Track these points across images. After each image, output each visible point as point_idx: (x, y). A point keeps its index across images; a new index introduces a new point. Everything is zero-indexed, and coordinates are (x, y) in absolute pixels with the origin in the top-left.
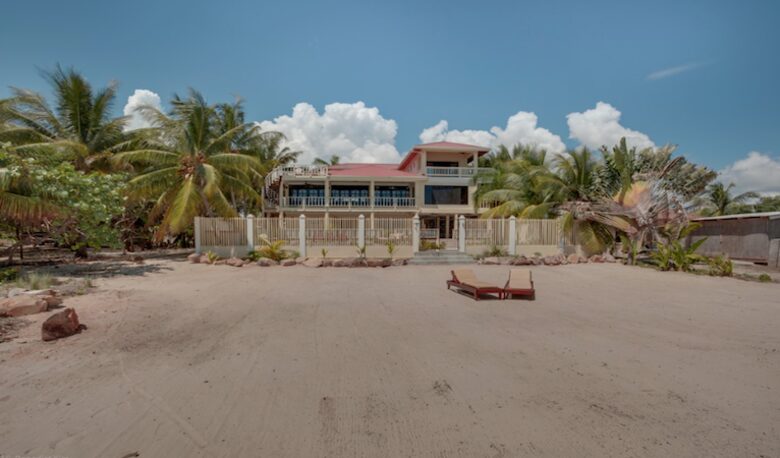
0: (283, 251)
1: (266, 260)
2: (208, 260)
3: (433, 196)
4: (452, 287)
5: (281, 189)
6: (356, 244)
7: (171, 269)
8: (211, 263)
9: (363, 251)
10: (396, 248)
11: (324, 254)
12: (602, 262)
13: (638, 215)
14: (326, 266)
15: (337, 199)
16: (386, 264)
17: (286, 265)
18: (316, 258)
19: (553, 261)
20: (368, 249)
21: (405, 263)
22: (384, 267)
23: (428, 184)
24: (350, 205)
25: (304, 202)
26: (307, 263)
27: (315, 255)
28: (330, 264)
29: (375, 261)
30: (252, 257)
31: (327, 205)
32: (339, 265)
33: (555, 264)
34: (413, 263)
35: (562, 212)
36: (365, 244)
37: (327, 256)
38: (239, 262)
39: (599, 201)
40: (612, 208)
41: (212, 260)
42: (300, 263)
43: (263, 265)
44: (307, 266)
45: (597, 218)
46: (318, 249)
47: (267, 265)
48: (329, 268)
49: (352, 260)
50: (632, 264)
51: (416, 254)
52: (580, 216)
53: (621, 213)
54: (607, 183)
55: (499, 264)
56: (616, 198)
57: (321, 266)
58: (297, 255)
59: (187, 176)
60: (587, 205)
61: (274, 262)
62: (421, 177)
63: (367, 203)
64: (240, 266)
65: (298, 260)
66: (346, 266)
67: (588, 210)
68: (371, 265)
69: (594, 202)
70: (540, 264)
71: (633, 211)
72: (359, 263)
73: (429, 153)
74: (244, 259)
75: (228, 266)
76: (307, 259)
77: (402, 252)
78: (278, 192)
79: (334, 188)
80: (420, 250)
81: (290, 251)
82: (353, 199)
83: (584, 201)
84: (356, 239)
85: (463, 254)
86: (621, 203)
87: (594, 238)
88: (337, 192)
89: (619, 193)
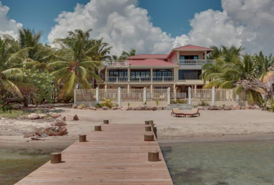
0: (112, 103)
1: (105, 107)
2: (81, 107)
3: (183, 75)
4: (173, 115)
5: (106, 72)
6: (143, 101)
7: (69, 111)
8: (83, 109)
9: (145, 104)
10: (159, 102)
11: (129, 105)
12: (253, 109)
13: (267, 87)
14: (130, 110)
15: (133, 77)
16: (154, 109)
17: (114, 109)
18: (125, 107)
19: (227, 108)
20: (147, 103)
21: (163, 109)
22: (154, 110)
23: (180, 69)
24: (140, 81)
25: (117, 79)
26: (122, 108)
27: (125, 105)
28: (131, 109)
29: (150, 108)
30: (99, 106)
31: (129, 81)
32: (135, 109)
33: (228, 110)
34: (167, 109)
35: (238, 85)
36: (146, 101)
37: (130, 106)
38: (95, 108)
39: (253, 80)
40: (258, 84)
41: (83, 107)
42: (119, 109)
43: (105, 109)
44: (122, 110)
45: (252, 88)
46: (126, 103)
47: (106, 109)
48: (131, 110)
49: (140, 107)
50: (265, 110)
51: (168, 105)
52: (245, 87)
53: (262, 86)
54: (258, 71)
55: (204, 109)
56: (260, 79)
57: (128, 110)
58: (117, 106)
59: (72, 71)
60: (248, 82)
61: (109, 108)
62: (177, 65)
63: (149, 79)
64: (96, 110)
65: (118, 107)
66: (138, 110)
67: (249, 84)
68: (148, 109)
69: (251, 80)
70: (221, 109)
71: (266, 85)
72: (143, 109)
73: (180, 52)
74: (96, 107)
75: (90, 110)
76: (122, 107)
77: (162, 104)
78: (104, 74)
79: (132, 70)
80: (171, 103)
81: (114, 104)
82: (142, 77)
83: (247, 80)
84: (143, 98)
85: (189, 105)
86: (262, 81)
87: (252, 98)
88: (134, 73)
89: (262, 76)
